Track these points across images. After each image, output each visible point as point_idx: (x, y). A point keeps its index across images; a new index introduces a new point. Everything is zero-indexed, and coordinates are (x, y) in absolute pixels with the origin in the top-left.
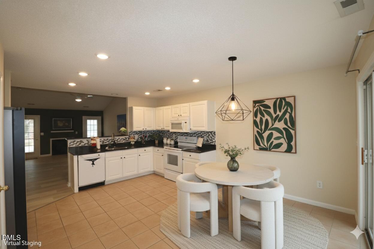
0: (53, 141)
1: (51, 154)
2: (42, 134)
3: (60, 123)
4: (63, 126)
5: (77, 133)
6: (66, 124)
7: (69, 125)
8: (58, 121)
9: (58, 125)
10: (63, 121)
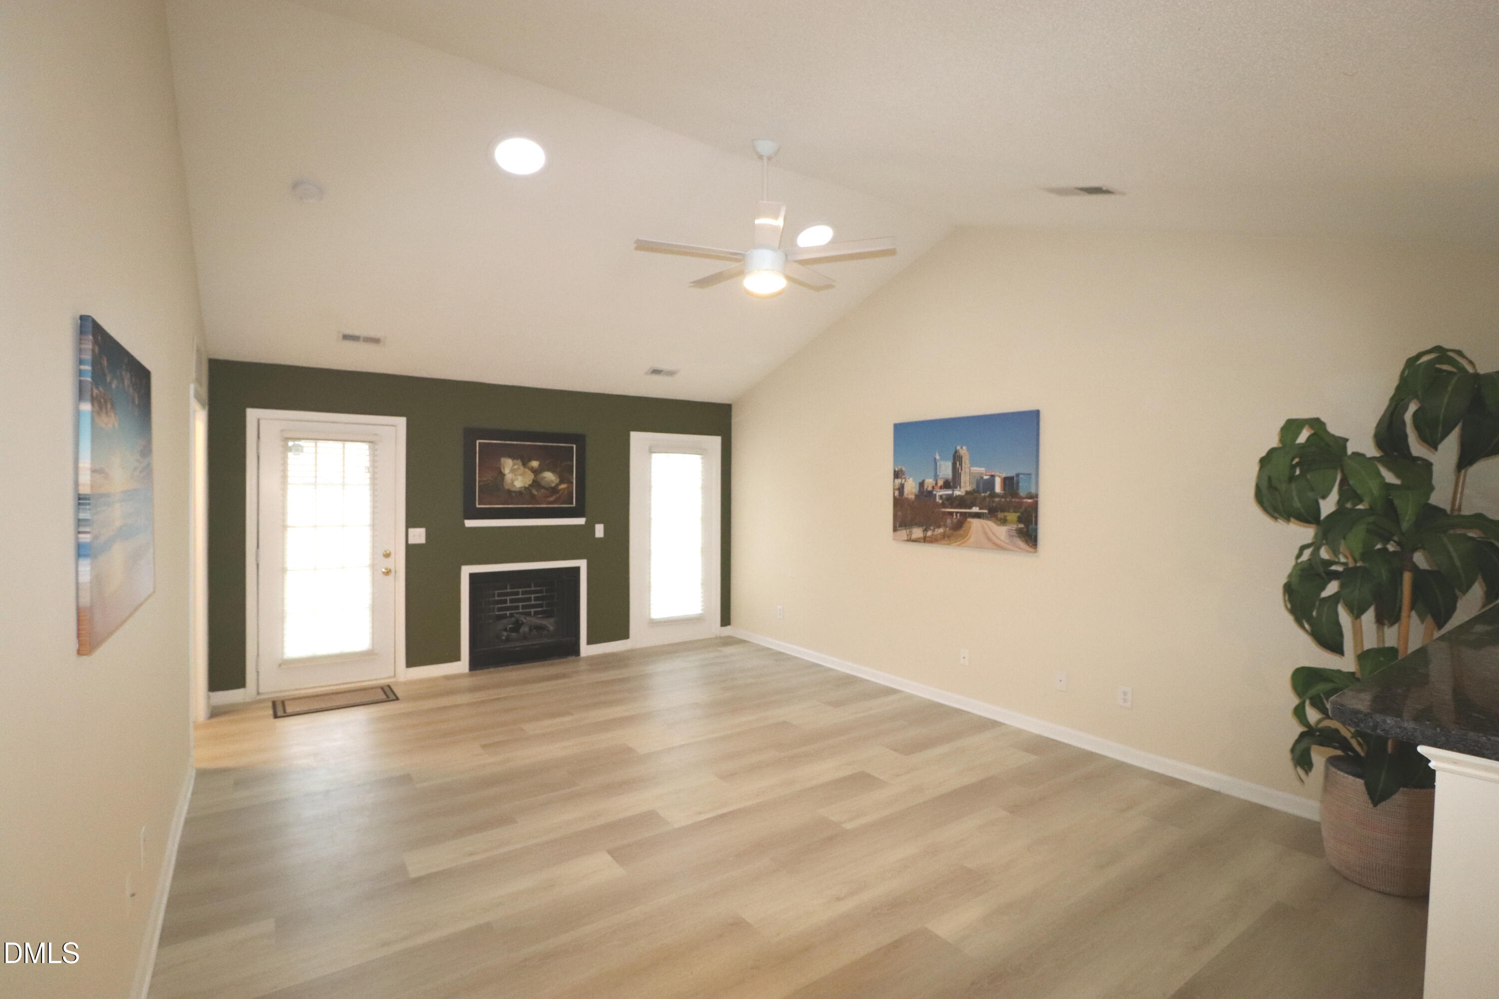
0: (473, 577)
1: (462, 666)
2: (418, 536)
3: (513, 471)
4: (530, 485)
5: (599, 531)
6: (545, 478)
7: (561, 482)
8: (502, 457)
9: (505, 480)
10: (530, 460)
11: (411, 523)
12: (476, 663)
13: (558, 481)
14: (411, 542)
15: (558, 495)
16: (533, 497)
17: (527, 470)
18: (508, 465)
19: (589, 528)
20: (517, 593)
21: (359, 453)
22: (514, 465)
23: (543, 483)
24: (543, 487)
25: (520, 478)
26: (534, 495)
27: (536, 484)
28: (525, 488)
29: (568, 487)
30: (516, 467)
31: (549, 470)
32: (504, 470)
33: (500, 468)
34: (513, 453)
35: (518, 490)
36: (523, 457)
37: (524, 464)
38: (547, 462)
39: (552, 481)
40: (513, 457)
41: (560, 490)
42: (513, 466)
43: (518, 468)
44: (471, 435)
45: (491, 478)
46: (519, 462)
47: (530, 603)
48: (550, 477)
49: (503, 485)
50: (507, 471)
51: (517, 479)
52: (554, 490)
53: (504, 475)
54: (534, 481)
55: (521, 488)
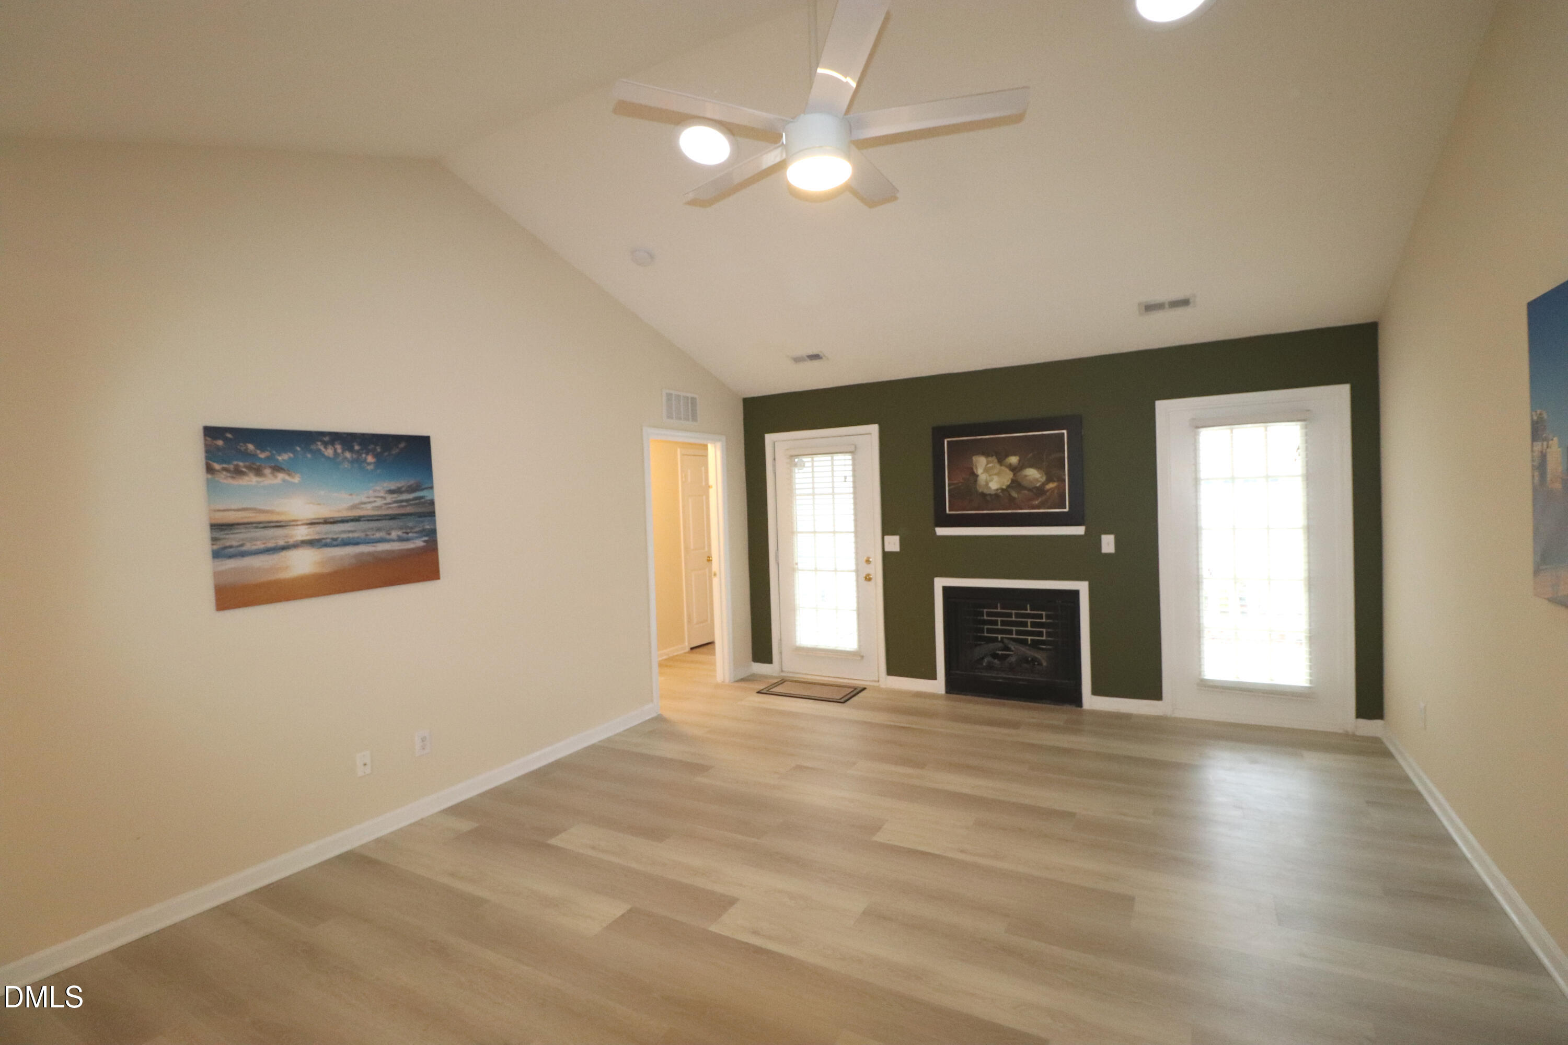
1: (938, 685)
2: (893, 543)
3: (986, 470)
4: (1009, 487)
5: (1108, 544)
6: (1026, 476)
7: (1049, 480)
8: (974, 455)
9: (978, 482)
10: (1007, 456)
11: (887, 530)
12: (954, 686)
13: (1044, 479)
14: (887, 549)
15: (1044, 498)
16: (1012, 499)
17: (1003, 468)
18: (981, 464)
19: (1092, 539)
20: (1010, 615)
21: (844, 462)
22: (988, 463)
23: (1025, 483)
24: (1025, 488)
25: (996, 478)
26: (1014, 498)
27: (1016, 484)
28: (1003, 490)
29: (1057, 487)
30: (990, 465)
31: (1031, 466)
32: (977, 471)
33: (972, 469)
34: (986, 450)
35: (993, 493)
36: (999, 453)
37: (1001, 461)
38: (1031, 455)
39: (1037, 480)
40: (986, 454)
41: (1048, 491)
42: (986, 465)
43: (992, 468)
44: (940, 433)
45: (961, 481)
46: (994, 459)
47: (1026, 629)
48: (1033, 475)
49: (976, 488)
50: (980, 471)
51: (991, 480)
52: (1039, 491)
53: (977, 476)
54: (1013, 481)
55: (997, 490)
